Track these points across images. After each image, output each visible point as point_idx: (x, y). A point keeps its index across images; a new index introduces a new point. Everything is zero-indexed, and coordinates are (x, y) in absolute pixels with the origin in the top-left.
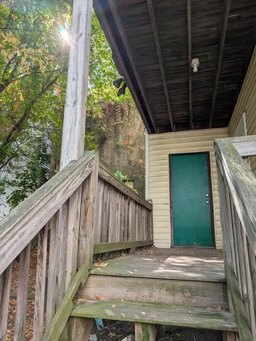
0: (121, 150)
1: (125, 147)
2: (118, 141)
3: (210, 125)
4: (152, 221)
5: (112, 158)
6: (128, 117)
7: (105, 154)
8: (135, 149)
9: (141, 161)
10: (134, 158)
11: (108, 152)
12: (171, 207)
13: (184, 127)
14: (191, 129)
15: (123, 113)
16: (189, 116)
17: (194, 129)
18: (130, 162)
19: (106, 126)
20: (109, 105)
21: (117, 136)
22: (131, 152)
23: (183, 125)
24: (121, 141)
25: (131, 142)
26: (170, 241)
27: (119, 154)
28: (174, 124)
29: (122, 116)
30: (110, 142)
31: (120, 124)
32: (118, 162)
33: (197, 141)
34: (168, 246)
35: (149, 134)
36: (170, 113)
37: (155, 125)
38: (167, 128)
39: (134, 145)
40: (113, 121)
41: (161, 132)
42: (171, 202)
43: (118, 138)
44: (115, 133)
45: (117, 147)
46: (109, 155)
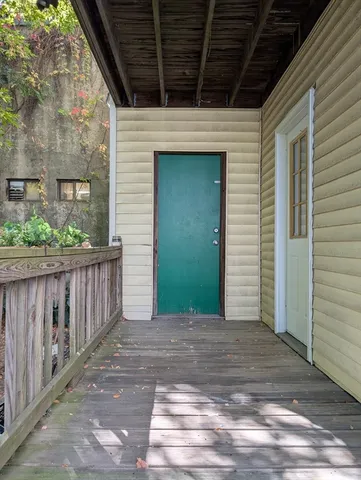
0: (68, 125)
1: (75, 119)
2: (60, 107)
3: (232, 102)
4: (121, 276)
5: (52, 138)
6: (79, 63)
7: (36, 129)
8: (94, 126)
9: (103, 148)
10: (90, 140)
11: (43, 126)
12: (155, 251)
13: (184, 99)
14: (196, 106)
15: (70, 54)
16: (196, 79)
17: (204, 106)
18: (84, 149)
19: (36, 75)
20: (43, 34)
21: (59, 97)
22: (86, 129)
23: (183, 96)
24: (67, 108)
25: (86, 112)
26: (150, 309)
27: (64, 131)
28: (166, 91)
29: (68, 59)
30: (46, 108)
31: (64, 75)
32: (63, 145)
33: (204, 130)
34: (148, 317)
35: (117, 105)
36: (160, 68)
37: (130, 91)
38: (152, 99)
39: (91, 117)
40: (51, 66)
41: (140, 106)
42: (155, 242)
43: (61, 102)
44: (57, 92)
45: (61, 118)
46: (46, 133)
